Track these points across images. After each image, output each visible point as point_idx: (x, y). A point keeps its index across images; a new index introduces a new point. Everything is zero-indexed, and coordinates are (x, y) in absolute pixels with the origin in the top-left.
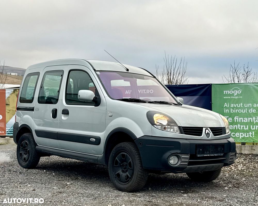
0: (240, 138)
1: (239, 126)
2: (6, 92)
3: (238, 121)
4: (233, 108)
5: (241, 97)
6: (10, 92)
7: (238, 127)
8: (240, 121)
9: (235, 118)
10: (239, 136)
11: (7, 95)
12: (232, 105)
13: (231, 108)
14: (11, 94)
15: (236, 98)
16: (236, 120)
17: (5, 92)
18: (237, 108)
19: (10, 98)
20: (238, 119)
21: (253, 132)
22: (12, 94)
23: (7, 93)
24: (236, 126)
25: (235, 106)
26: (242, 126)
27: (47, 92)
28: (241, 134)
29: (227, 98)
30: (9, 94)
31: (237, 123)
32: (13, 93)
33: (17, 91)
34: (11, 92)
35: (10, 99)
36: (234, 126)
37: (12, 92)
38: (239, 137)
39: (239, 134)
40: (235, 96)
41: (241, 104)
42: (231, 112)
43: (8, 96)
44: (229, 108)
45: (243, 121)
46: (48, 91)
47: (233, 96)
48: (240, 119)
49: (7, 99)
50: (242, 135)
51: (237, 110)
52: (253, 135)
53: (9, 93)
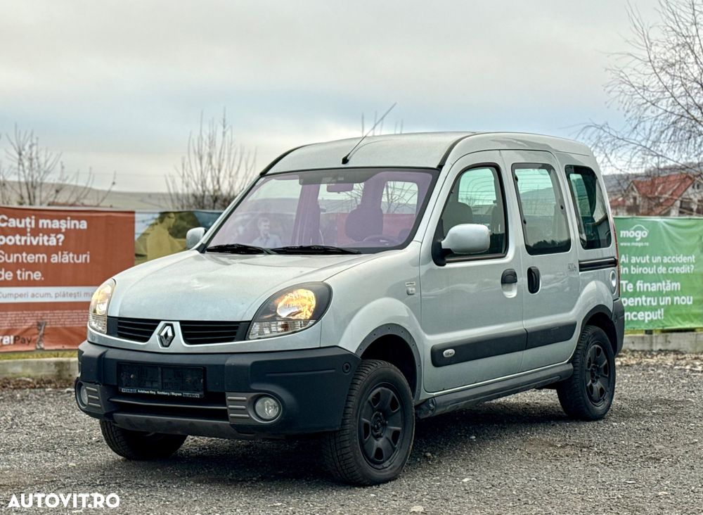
0: (646, 321)
1: (644, 298)
2: (136, 220)
3: (642, 290)
4: (635, 265)
5: (647, 244)
6: (148, 220)
7: (642, 301)
8: (645, 290)
9: (638, 284)
10: (644, 317)
11: (140, 229)
12: (634, 260)
13: (632, 264)
14: (152, 225)
15: (640, 245)
16: (640, 287)
17: (134, 218)
18: (641, 265)
19: (150, 236)
20: (641, 285)
21: (662, 310)
22: (156, 224)
23: (139, 222)
24: (639, 299)
25: (638, 261)
26: (649, 299)
27: (263, 224)
28: (646, 313)
29: (625, 244)
30: (147, 225)
31: (640, 294)
32: (158, 221)
33: (169, 217)
34: (153, 218)
35: (149, 239)
36: (636, 299)
37: (156, 219)
38: (644, 321)
39: (643, 315)
40: (638, 242)
41: (648, 257)
42: (632, 272)
43: (143, 231)
44: (628, 265)
45: (649, 290)
46: (266, 221)
47: (635, 242)
48: (645, 285)
49: (138, 239)
50: (648, 316)
51: (640, 269)
52: (663, 314)
53: (146, 223)
